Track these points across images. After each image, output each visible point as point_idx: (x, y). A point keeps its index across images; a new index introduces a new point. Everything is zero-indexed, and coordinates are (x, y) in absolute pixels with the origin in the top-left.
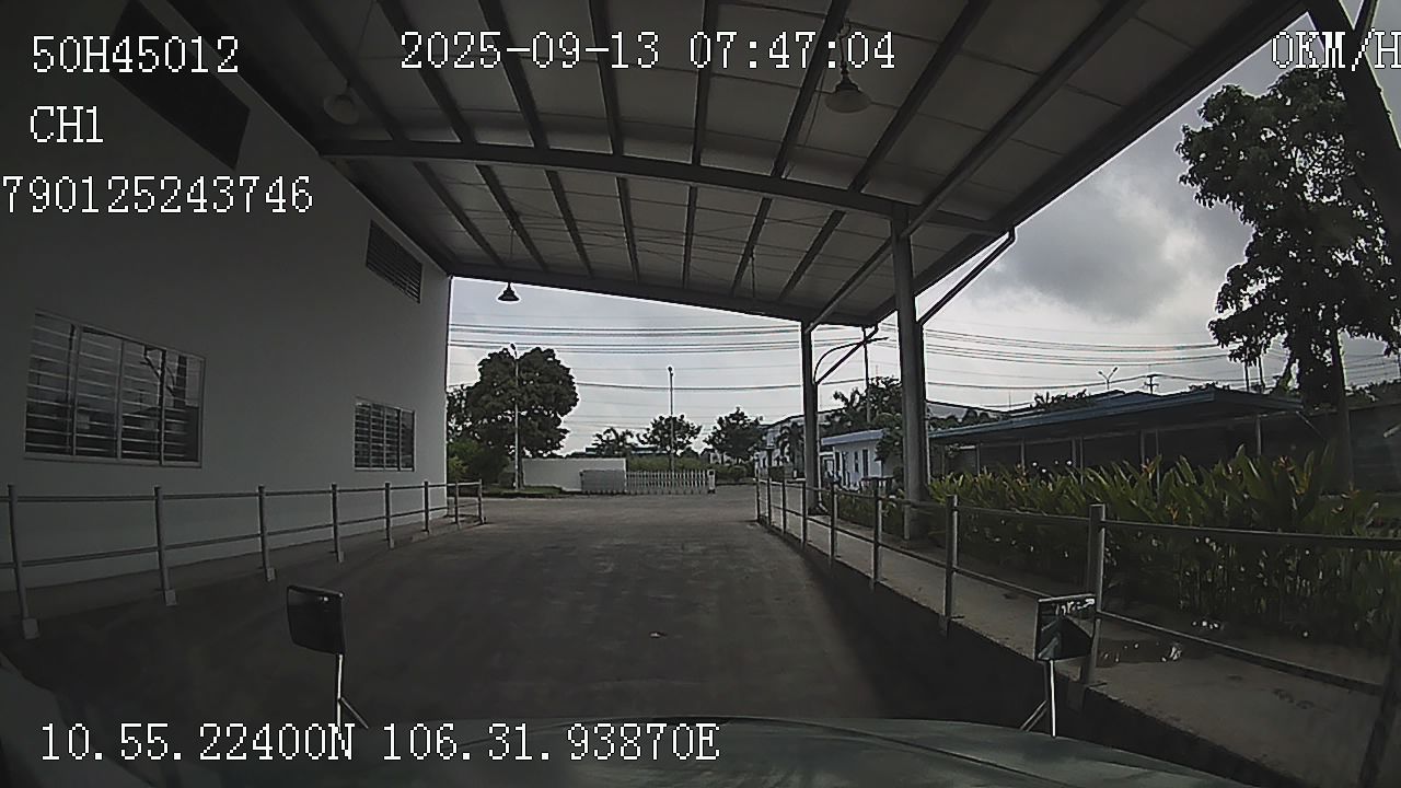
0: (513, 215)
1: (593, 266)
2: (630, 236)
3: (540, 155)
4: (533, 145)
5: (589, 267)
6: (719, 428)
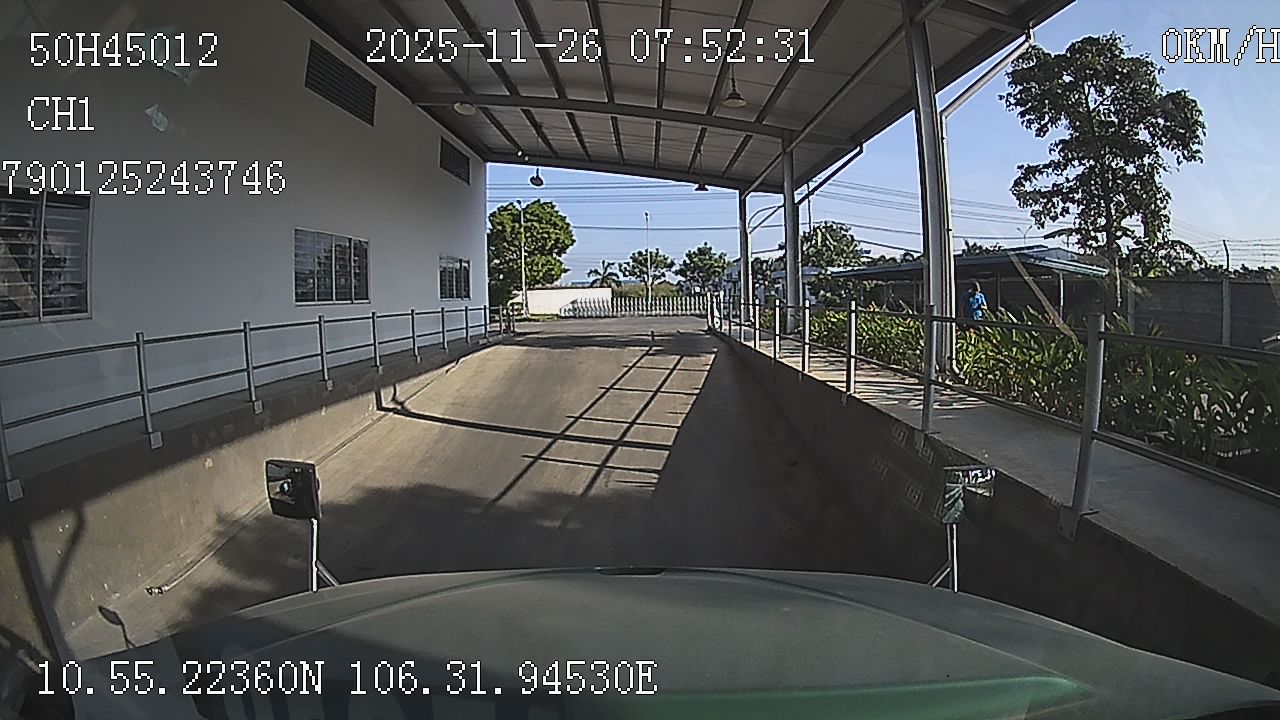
0: (537, 126)
1: (590, 153)
2: (618, 139)
3: (562, 102)
4: (557, 96)
5: (588, 155)
6: (688, 262)
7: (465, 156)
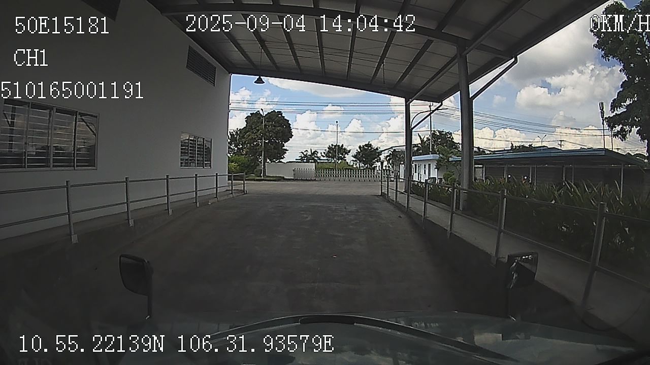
0: (262, 41)
2: (321, 53)
3: (275, 8)
4: (272, 3)
5: (300, 68)
6: (359, 151)
7: (213, 66)
